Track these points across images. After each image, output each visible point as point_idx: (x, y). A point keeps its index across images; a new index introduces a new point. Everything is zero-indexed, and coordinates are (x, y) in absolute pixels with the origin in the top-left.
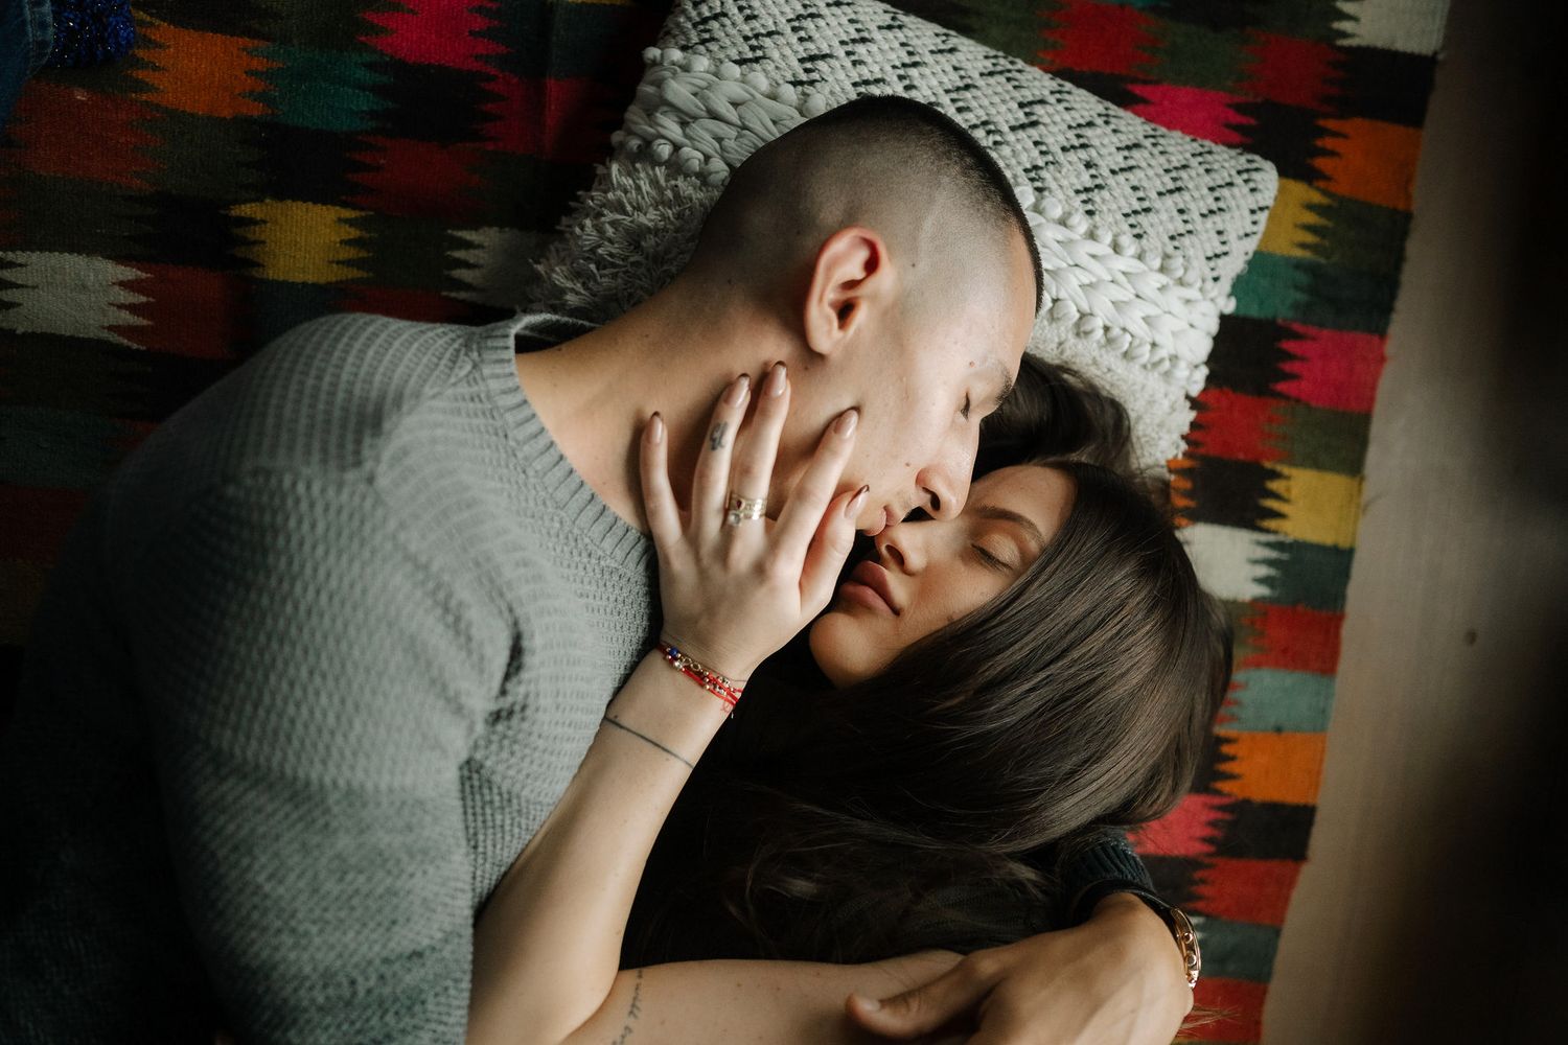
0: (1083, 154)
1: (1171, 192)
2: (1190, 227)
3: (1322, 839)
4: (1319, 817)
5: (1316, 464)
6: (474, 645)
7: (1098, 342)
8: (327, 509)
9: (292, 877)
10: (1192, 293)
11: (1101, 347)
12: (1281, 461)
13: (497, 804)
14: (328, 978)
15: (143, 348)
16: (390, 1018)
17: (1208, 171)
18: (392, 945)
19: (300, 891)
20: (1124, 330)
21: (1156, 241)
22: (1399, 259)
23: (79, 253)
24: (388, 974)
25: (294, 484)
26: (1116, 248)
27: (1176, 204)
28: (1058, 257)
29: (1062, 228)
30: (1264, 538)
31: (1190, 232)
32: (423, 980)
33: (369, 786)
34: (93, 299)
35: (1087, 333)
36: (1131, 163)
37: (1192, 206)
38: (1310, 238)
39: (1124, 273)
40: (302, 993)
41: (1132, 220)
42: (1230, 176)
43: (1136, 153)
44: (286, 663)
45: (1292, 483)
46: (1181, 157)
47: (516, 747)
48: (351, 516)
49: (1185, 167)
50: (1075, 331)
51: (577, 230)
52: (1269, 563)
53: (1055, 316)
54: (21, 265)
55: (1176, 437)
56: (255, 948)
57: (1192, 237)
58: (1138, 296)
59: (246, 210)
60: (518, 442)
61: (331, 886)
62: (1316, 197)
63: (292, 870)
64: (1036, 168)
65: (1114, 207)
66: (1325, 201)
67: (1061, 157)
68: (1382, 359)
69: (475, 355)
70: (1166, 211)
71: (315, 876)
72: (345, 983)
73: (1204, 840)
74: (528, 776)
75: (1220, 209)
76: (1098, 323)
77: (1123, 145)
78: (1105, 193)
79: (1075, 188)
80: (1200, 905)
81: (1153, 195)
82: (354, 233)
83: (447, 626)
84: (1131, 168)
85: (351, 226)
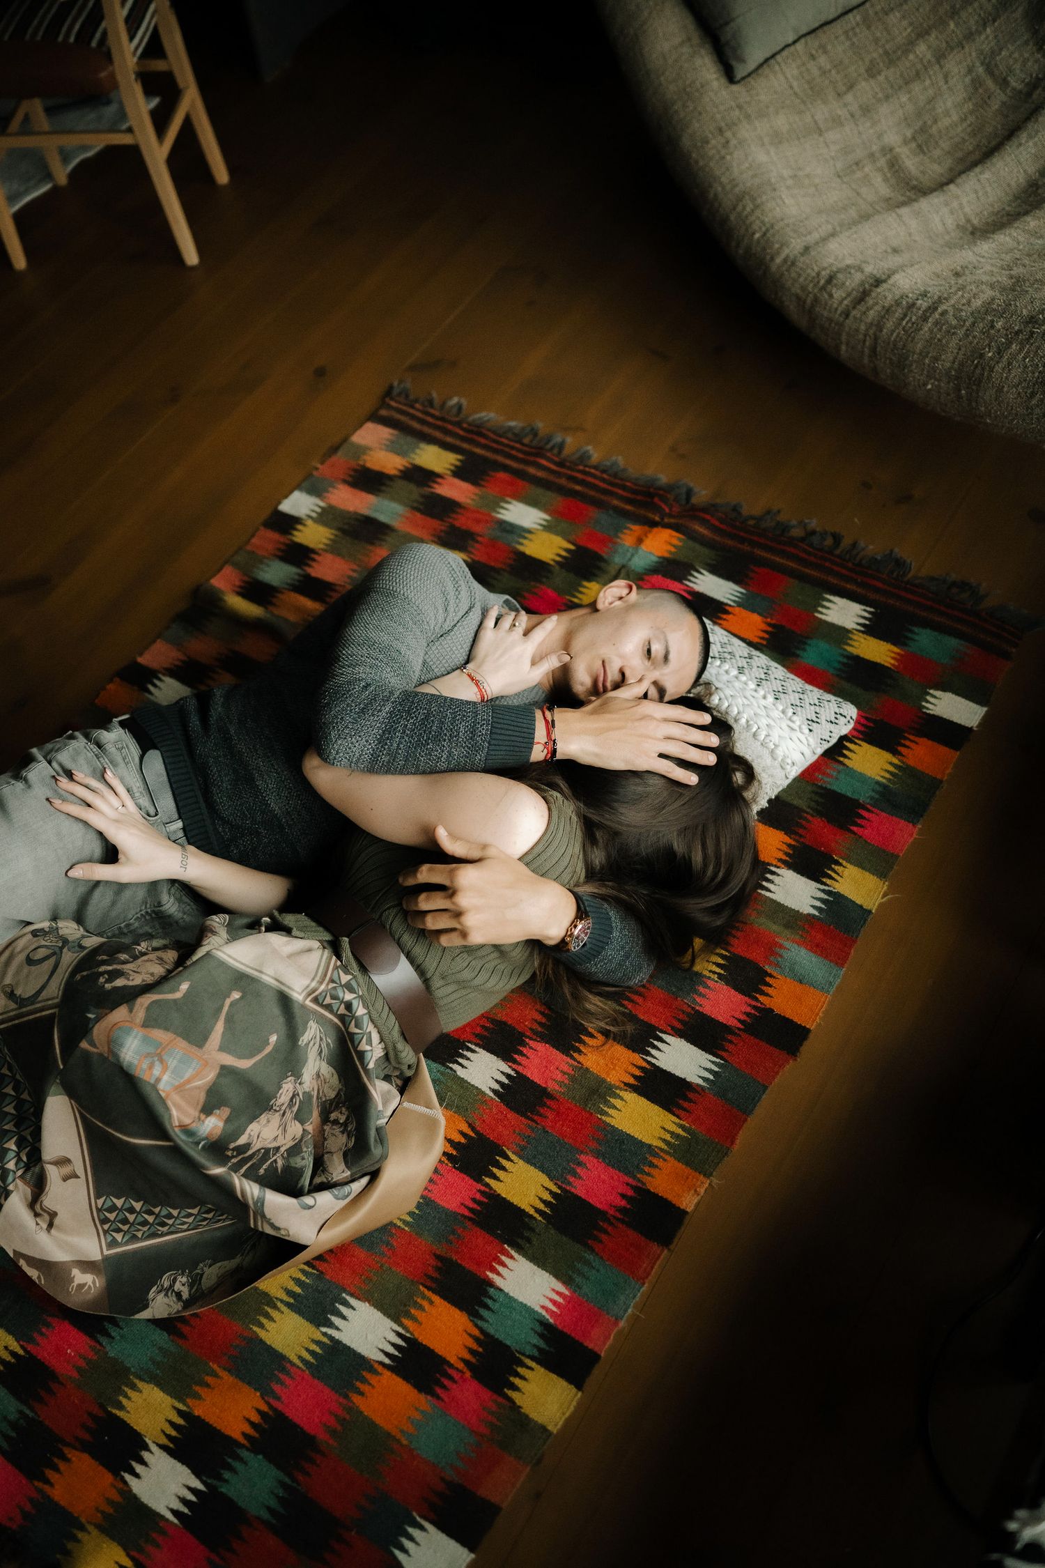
4: (811, 1036)
5: (862, 866)
12: (843, 858)
30: (822, 887)
38: (887, 775)
39: (765, 707)
41: (776, 693)
45: (845, 868)
52: (823, 900)
62: (895, 761)
65: (771, 687)
66: (901, 765)
70: (794, 697)
73: (739, 1021)
78: (769, 682)
80: (723, 1054)
81: (790, 690)
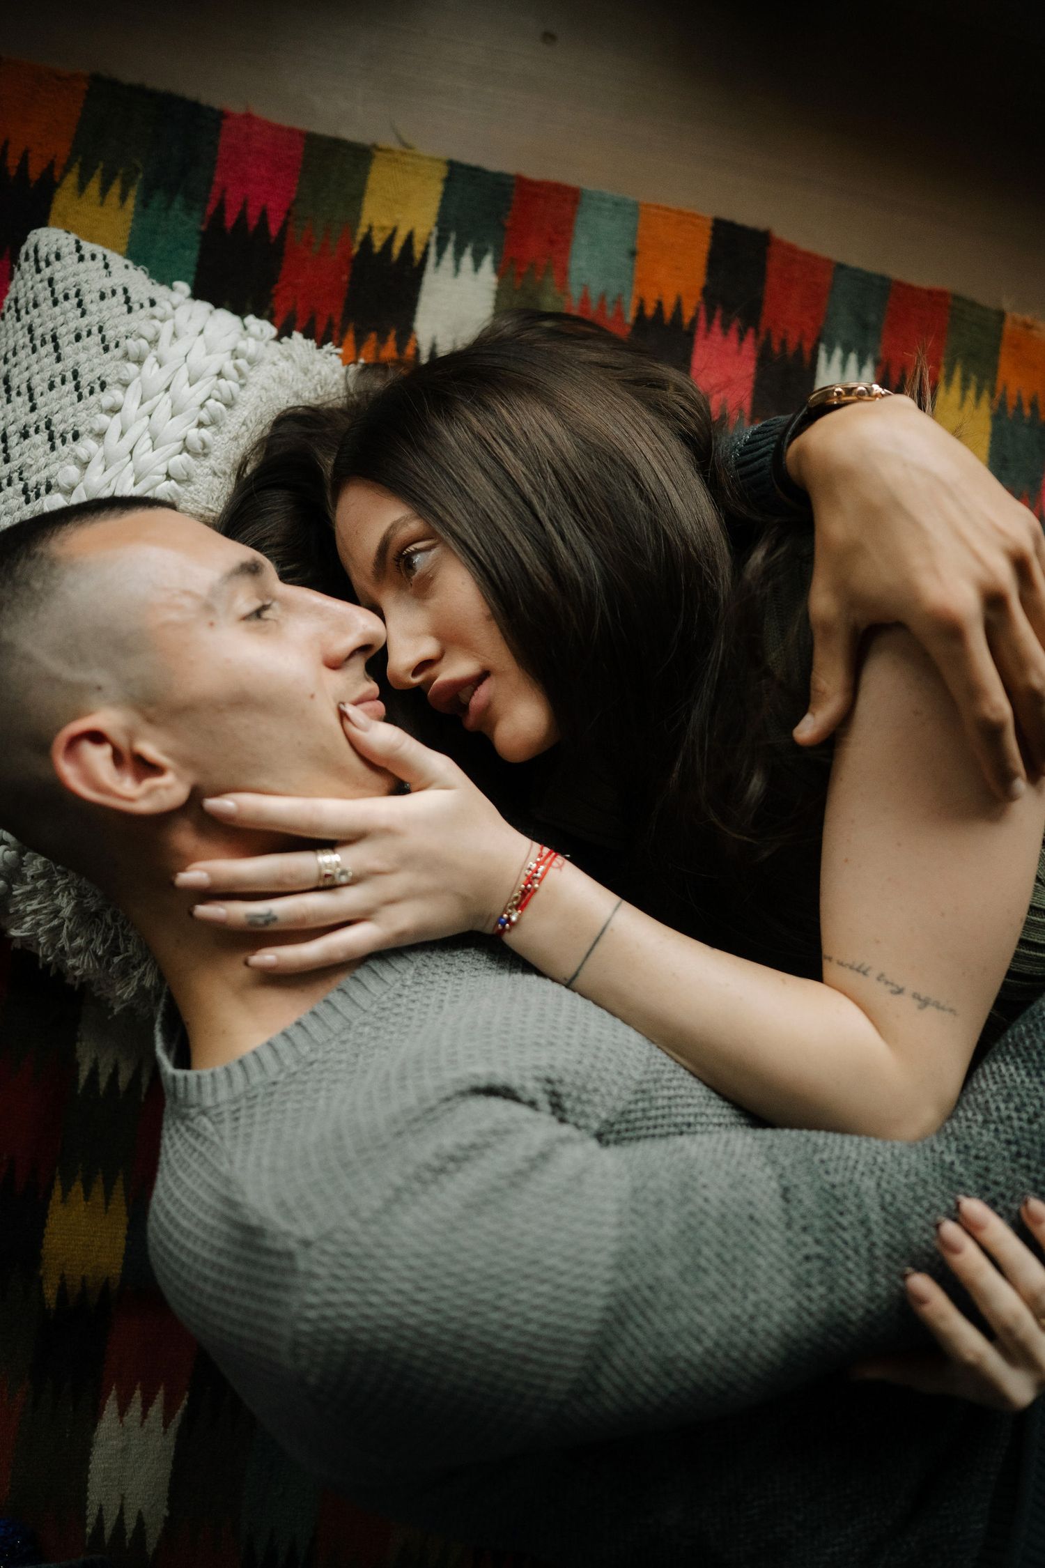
0: (13, 440)
1: (56, 348)
2: (95, 330)
3: (748, 214)
4: (726, 215)
5: (356, 199)
6: (479, 1141)
7: (214, 434)
8: (332, 1290)
9: (699, 1319)
10: (166, 330)
11: (219, 431)
12: (354, 234)
13: (646, 1105)
14: (801, 1283)
15: (187, 1396)
16: (844, 1221)
17: (36, 305)
18: (773, 1220)
19: (714, 1311)
20: (202, 406)
21: (109, 366)
22: (141, 92)
23: (90, 1454)
24: (802, 1222)
25: (308, 1320)
26: (114, 410)
27: (70, 343)
28: (121, 472)
29: (90, 466)
30: (432, 258)
31: (101, 329)
32: (811, 1187)
33: (613, 1247)
34: (136, 1442)
35: (205, 446)
36: (24, 388)
37: (72, 325)
38: (116, 189)
39: (142, 403)
40: (814, 1308)
41: (86, 392)
42: (41, 281)
43: (14, 382)
44: (485, 1332)
45: (376, 224)
46: (20, 333)
47: (590, 1086)
48: (343, 1266)
49: (30, 330)
50: (203, 458)
51: (78, 973)
52: (458, 254)
53: (185, 478)
54: (101, 1510)
55: (318, 355)
56: (767, 1353)
57: (106, 326)
58: (167, 389)
59: (50, 1293)
60: (281, 1071)
61: (711, 1282)
62: (72, 179)
63: (692, 1320)
64: (25, 491)
65: (70, 410)
66: (76, 170)
67: (14, 464)
68: (249, 117)
69: (193, 1112)
70: (77, 354)
71: (701, 1297)
72: (808, 1266)
73: (741, 339)
74: (620, 1073)
75: (77, 294)
76: (194, 434)
77: (5, 396)
78: (56, 419)
79: (48, 451)
80: (807, 346)
81: (59, 367)
82: (78, 1187)
83: (459, 1169)
84: (30, 389)
85: (70, 1190)
